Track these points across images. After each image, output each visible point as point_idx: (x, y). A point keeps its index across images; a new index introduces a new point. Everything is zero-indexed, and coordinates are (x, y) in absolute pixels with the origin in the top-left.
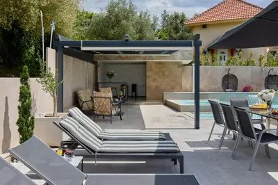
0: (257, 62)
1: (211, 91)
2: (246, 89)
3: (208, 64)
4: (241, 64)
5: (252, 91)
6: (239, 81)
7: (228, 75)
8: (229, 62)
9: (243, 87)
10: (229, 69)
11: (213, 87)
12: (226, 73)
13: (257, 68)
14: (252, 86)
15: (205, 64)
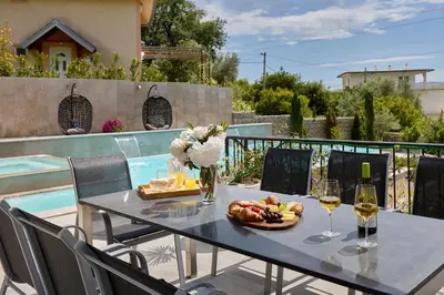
0: (126, 72)
1: (33, 134)
2: (109, 127)
3: (26, 74)
4: (97, 75)
5: (121, 129)
6: (94, 111)
7: (71, 97)
8: (72, 70)
9: (103, 123)
10: (74, 86)
11: (39, 125)
12: (68, 94)
13: (128, 84)
14: (119, 119)
15: (20, 74)
